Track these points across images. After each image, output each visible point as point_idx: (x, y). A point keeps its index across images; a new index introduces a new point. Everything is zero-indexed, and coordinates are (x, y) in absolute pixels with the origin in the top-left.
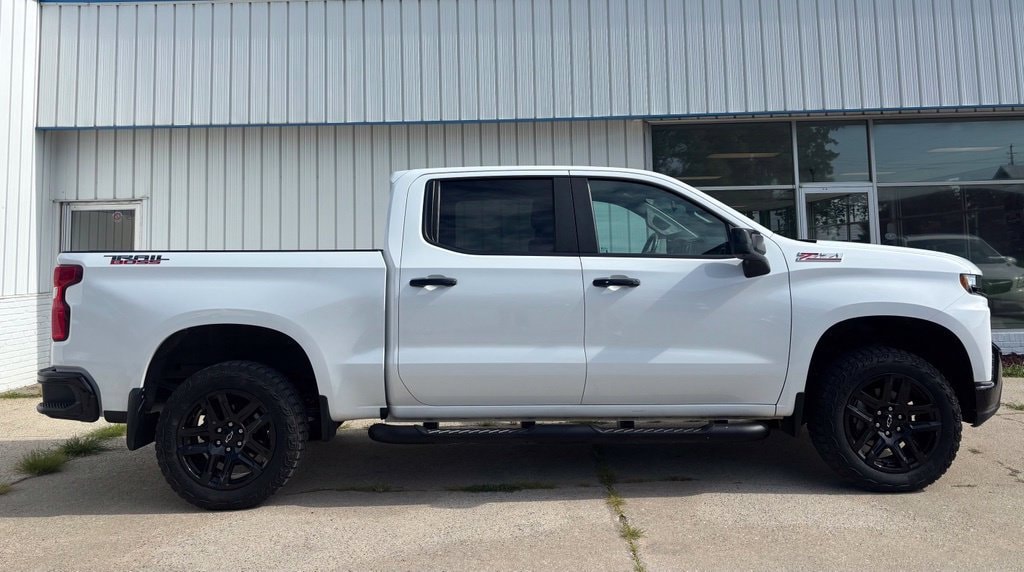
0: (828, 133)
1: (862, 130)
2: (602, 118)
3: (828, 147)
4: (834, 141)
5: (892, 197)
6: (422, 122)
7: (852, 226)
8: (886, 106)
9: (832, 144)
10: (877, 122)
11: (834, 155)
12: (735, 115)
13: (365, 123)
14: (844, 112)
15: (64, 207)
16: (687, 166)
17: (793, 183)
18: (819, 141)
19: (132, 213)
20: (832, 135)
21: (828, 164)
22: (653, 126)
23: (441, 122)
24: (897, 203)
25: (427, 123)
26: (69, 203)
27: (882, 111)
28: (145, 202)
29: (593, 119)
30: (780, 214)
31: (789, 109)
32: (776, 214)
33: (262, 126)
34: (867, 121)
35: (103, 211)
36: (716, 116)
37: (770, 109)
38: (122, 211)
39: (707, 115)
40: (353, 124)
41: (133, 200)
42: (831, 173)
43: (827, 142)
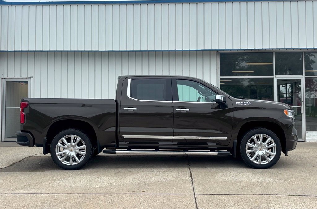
2: (201, 50)
10: (306, 53)
12: (252, 50)
14: (293, 49)
15: (3, 80)
17: (273, 75)
19: (27, 82)
22: (220, 53)
26: (5, 78)
27: (308, 49)
28: (32, 78)
34: (302, 52)
35: (17, 81)
38: (23, 82)
39: (241, 49)
41: (27, 78)
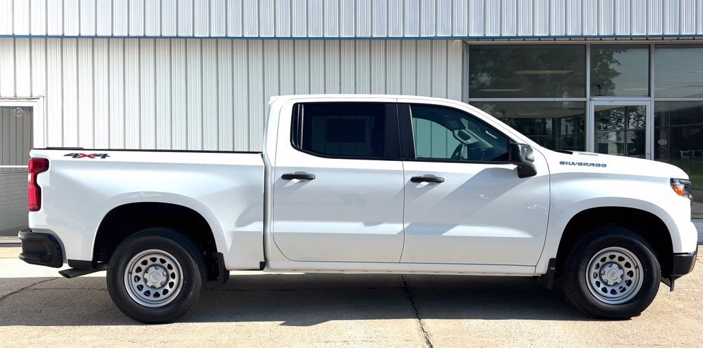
0: (613, 54)
1: (645, 53)
2: (428, 38)
3: (612, 66)
4: (617, 61)
5: (663, 109)
6: (275, 38)
7: (628, 133)
8: (667, 33)
9: (616, 64)
10: (658, 46)
11: (616, 74)
12: (540, 38)
13: (226, 37)
14: (631, 37)
16: (494, 79)
17: (585, 97)
18: (605, 61)
19: (30, 109)
20: (616, 56)
21: (611, 81)
22: (470, 46)
23: (291, 38)
24: (667, 113)
25: (279, 39)
27: (663, 37)
28: (41, 99)
29: (420, 38)
30: (570, 121)
31: (586, 34)
32: (566, 121)
33: (139, 38)
34: (650, 45)
35: (6, 107)
36: (524, 38)
37: (569, 34)
38: (22, 107)
39: (517, 37)
40: (217, 38)
41: (31, 98)
42: (613, 88)
43: (611, 62)
